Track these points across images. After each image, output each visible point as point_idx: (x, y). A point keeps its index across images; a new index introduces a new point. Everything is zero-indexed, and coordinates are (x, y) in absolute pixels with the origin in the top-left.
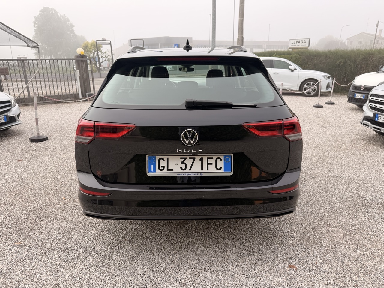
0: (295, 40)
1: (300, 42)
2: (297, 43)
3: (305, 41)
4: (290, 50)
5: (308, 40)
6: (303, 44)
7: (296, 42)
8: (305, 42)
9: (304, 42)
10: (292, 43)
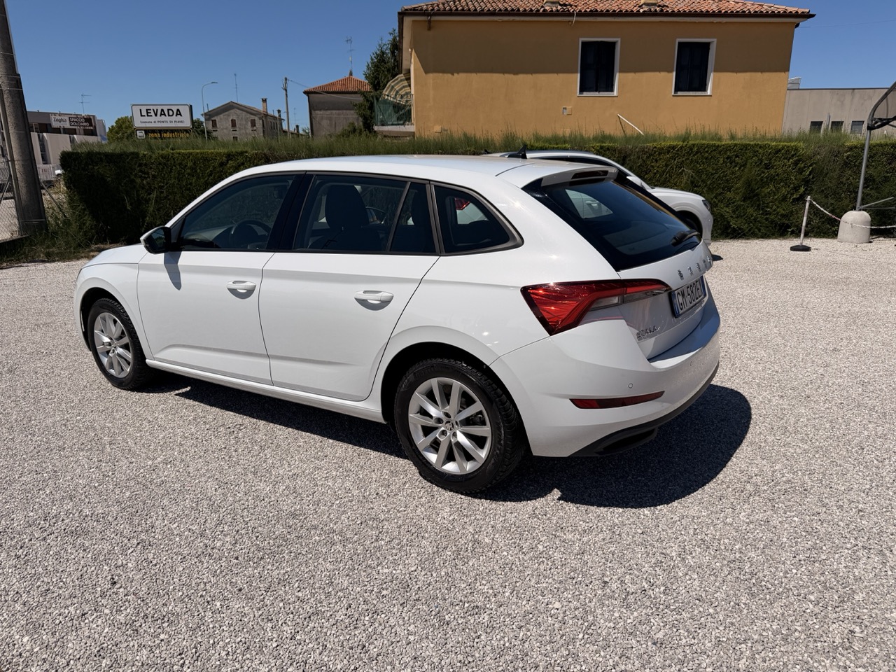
0: (148, 107)
1: (167, 114)
2: (156, 115)
3: (178, 110)
4: (141, 134)
5: (187, 108)
6: (174, 118)
7: (153, 114)
8: (181, 115)
9: (177, 115)
10: (142, 116)
